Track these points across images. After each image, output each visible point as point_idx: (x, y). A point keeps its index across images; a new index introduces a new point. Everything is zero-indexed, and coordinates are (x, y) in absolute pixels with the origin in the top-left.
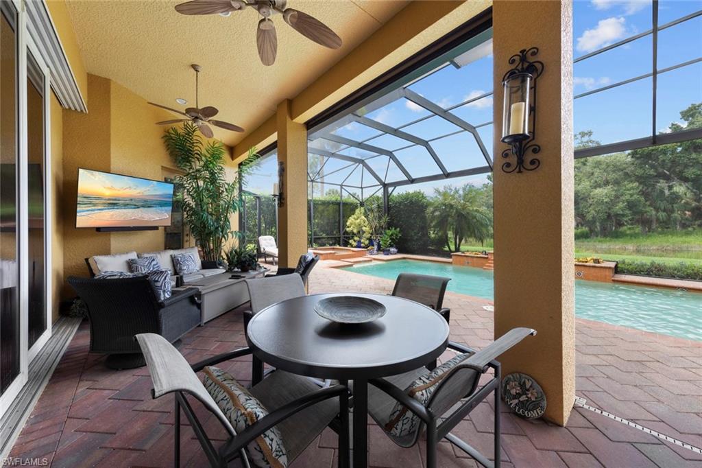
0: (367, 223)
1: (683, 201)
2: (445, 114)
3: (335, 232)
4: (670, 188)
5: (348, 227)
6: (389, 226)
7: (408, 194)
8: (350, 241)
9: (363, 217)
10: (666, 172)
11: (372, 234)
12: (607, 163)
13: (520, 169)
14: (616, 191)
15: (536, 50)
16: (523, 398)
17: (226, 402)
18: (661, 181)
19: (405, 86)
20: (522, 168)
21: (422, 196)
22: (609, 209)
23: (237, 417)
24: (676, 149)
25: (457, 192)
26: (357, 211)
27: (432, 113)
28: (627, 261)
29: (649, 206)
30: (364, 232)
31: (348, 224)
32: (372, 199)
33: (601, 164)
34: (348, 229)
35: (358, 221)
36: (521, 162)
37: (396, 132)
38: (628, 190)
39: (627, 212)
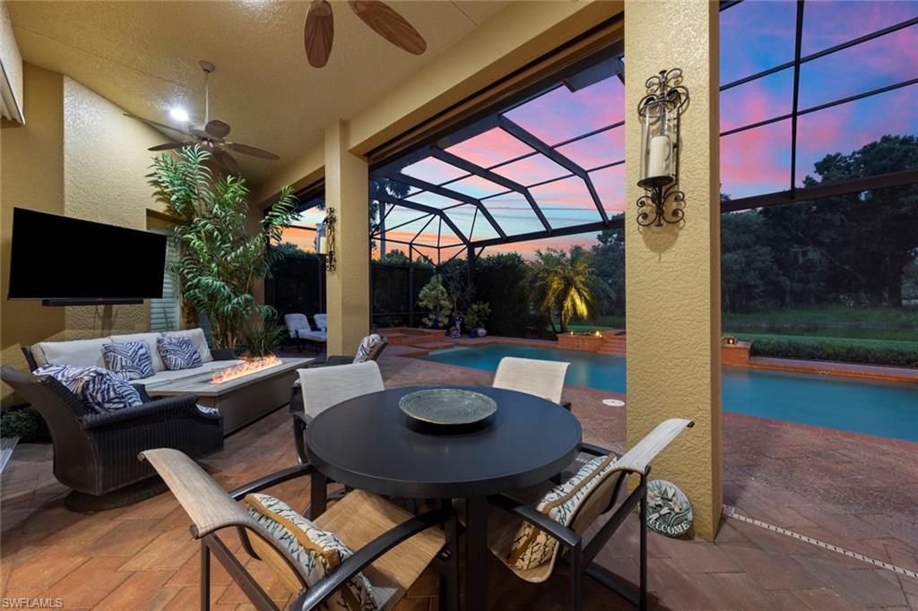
0: (446, 295)
1: (818, 270)
2: (551, 153)
3: (402, 308)
4: (805, 254)
5: (421, 301)
6: (476, 299)
7: (500, 257)
8: (424, 320)
9: (441, 287)
10: (801, 235)
11: (453, 310)
12: (737, 223)
13: (659, 220)
14: (747, 257)
15: (678, 72)
16: (665, 510)
17: (288, 540)
18: (795, 246)
19: (500, 112)
20: (662, 221)
21: (519, 260)
22: (740, 278)
23: (310, 560)
24: (810, 208)
25: (564, 255)
26: (433, 279)
27: (535, 151)
28: (763, 340)
29: (783, 275)
30: (442, 308)
31: (420, 295)
32: (453, 262)
33: (730, 224)
34: (420, 303)
35: (434, 292)
36: (660, 212)
37: (486, 174)
38: (760, 256)
39: (759, 282)
